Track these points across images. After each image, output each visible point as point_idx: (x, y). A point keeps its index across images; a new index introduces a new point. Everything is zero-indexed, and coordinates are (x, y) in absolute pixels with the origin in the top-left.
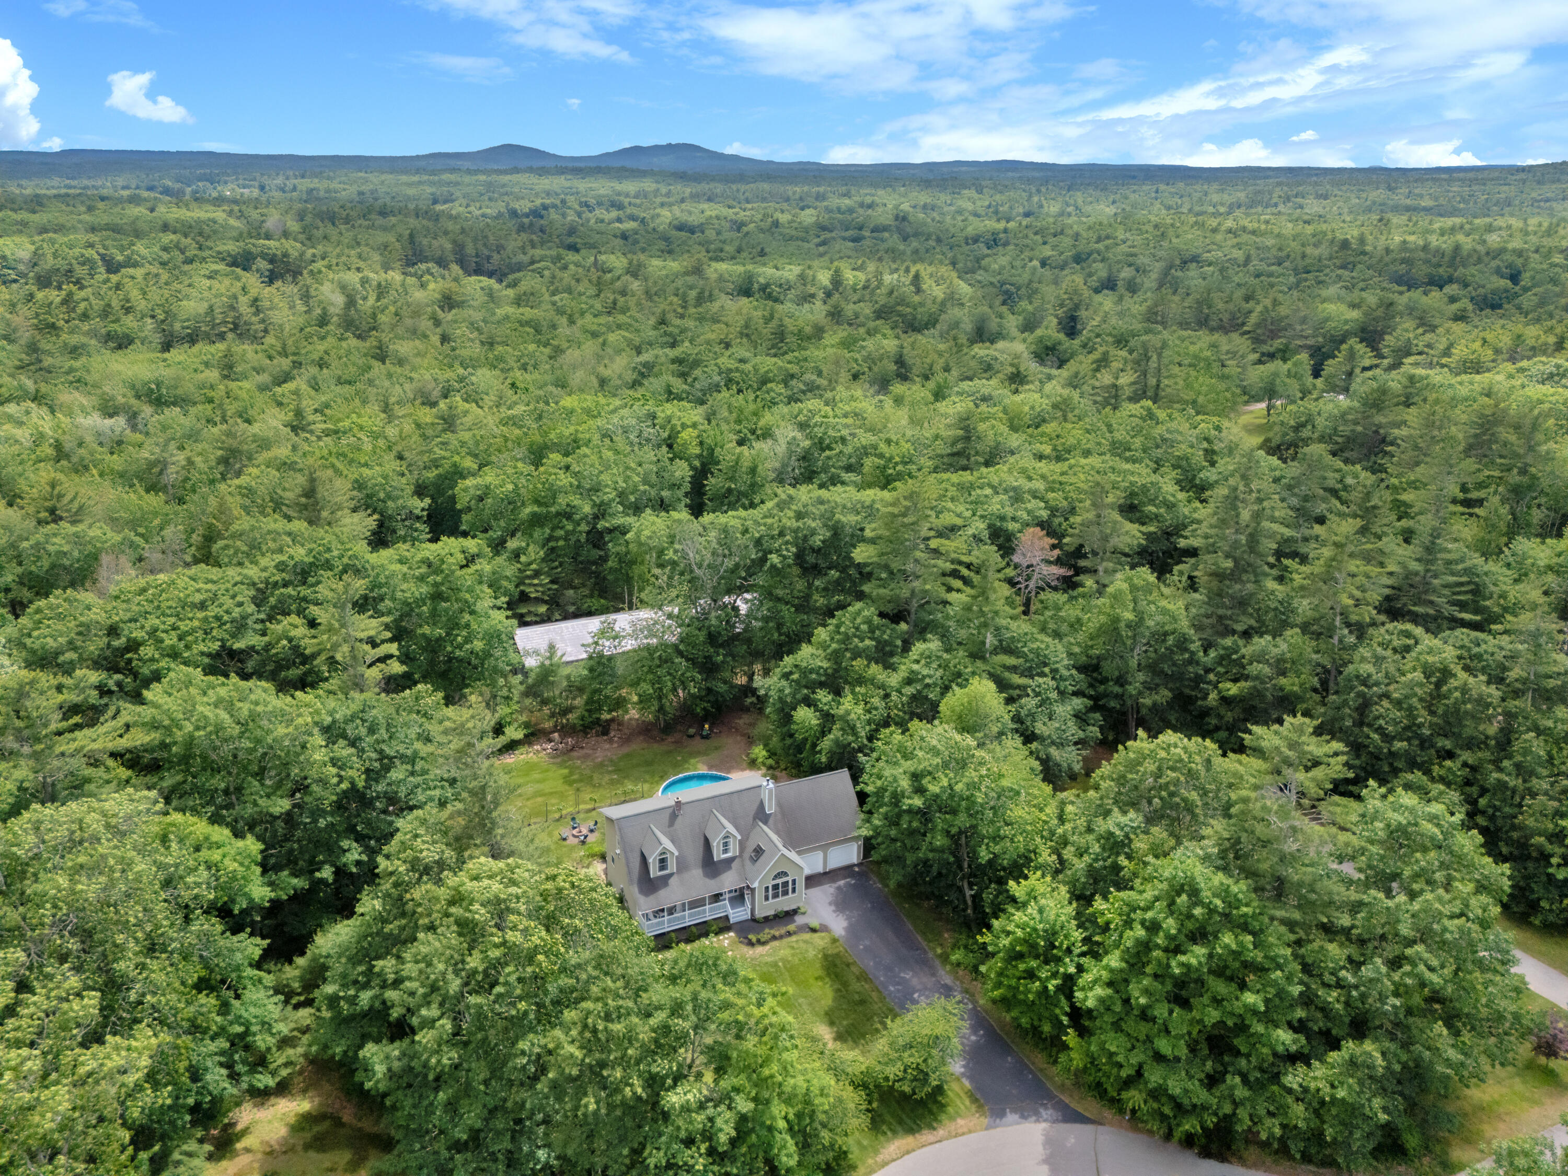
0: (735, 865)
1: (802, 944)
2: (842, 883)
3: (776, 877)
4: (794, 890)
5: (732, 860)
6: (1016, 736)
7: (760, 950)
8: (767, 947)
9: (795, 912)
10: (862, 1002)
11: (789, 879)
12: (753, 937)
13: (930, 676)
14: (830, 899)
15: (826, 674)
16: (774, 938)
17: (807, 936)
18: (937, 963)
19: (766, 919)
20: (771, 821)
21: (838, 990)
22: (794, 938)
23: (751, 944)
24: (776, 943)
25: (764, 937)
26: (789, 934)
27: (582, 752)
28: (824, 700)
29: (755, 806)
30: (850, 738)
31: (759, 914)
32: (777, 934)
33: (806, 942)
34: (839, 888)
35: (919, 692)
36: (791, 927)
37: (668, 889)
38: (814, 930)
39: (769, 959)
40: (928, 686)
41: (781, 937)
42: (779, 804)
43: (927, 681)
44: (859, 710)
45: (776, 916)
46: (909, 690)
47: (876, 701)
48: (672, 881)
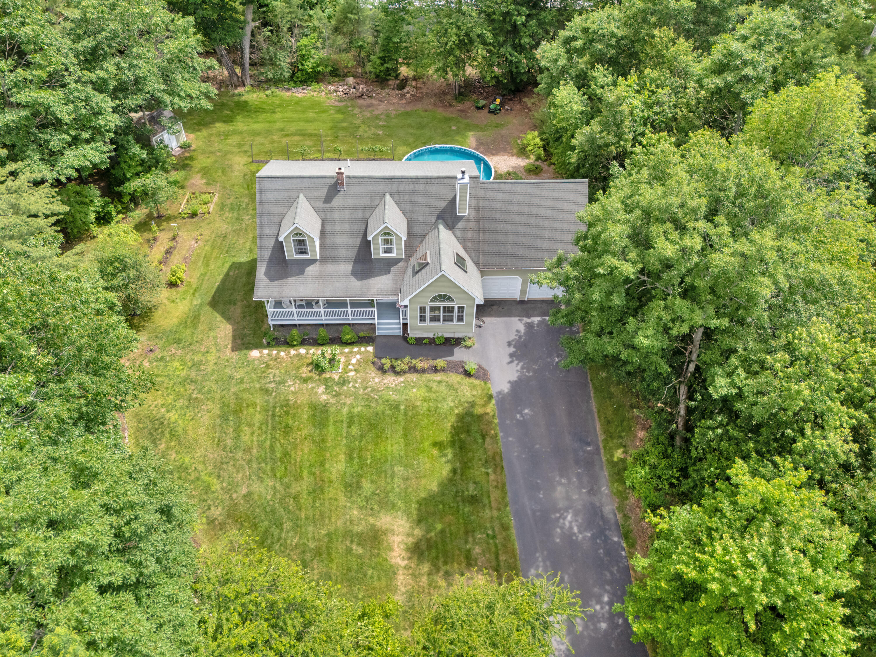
0: (394, 270)
1: (443, 388)
2: (536, 320)
3: (435, 299)
4: (460, 319)
5: (395, 262)
6: (862, 186)
7: (390, 380)
8: (402, 379)
9: (458, 342)
10: (473, 500)
11: (455, 305)
12: (387, 362)
13: (754, 65)
14: (513, 336)
15: (618, 46)
16: (413, 369)
17: (455, 378)
18: (605, 473)
19: (419, 341)
20: (459, 227)
21: (454, 471)
22: (438, 377)
23: (382, 369)
24: (413, 377)
25: (401, 365)
26: (435, 370)
27: (368, 101)
28: (601, 81)
29: (445, 201)
30: (611, 138)
31: (414, 333)
32: (420, 365)
33: (450, 386)
34: (529, 326)
35: (728, 86)
36: (440, 363)
37: (301, 278)
38: (468, 374)
39: (393, 396)
40: (746, 78)
41: (423, 371)
42: (477, 208)
43: (748, 71)
44: (637, 102)
45: (432, 341)
46: (717, 81)
47: (663, 94)
48: (311, 270)
